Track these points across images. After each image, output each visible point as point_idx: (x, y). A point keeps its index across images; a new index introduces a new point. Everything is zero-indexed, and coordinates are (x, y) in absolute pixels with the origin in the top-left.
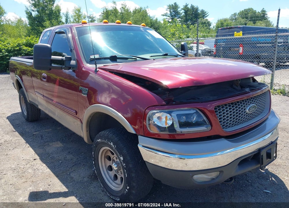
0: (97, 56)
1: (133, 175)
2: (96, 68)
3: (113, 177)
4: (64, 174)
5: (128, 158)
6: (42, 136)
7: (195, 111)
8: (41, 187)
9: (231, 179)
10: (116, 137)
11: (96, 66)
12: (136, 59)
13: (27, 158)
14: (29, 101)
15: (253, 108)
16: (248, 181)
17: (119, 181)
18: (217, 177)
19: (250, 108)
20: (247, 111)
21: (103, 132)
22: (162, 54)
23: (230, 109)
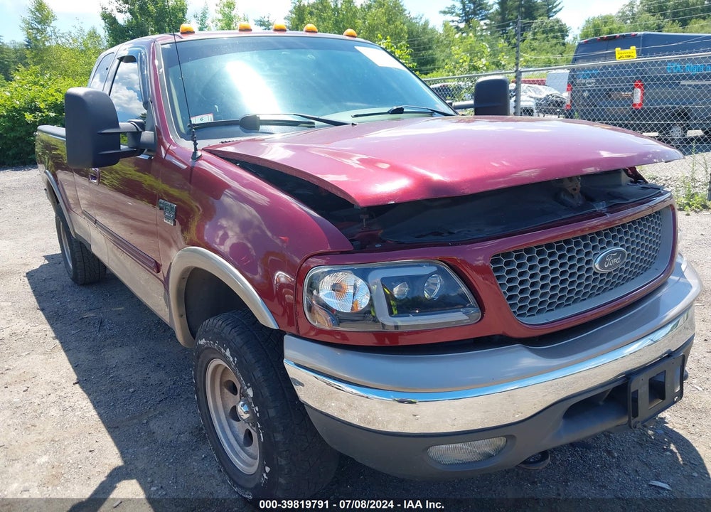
0: (208, 118)
1: (279, 437)
2: (196, 149)
3: (242, 436)
4: (135, 421)
5: (266, 392)
6: (101, 323)
7: (435, 269)
8: (69, 455)
9: (544, 455)
10: (238, 335)
11: (195, 144)
12: (313, 123)
13: (55, 380)
14: (75, 233)
15: (614, 257)
16: (609, 453)
17: (255, 448)
18: (500, 451)
19: (605, 257)
20: (596, 266)
21: (211, 320)
22: (386, 110)
23: (541, 261)
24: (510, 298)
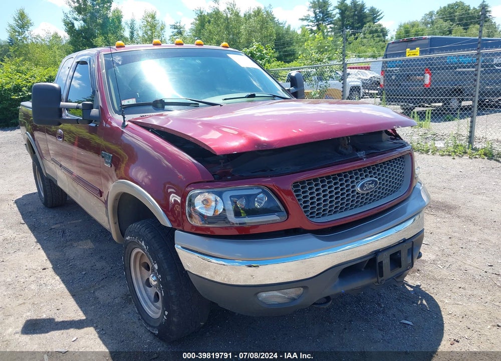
0: (132, 101)
1: (173, 293)
2: (124, 121)
3: (153, 296)
4: (86, 291)
5: (165, 266)
6: (64, 232)
7: (261, 190)
8: (44, 312)
10: (149, 233)
11: (124, 118)
12: (198, 104)
13: (33, 267)
14: (46, 173)
15: (370, 184)
19: (364, 184)
20: (358, 189)
21: (133, 224)
22: (244, 95)
23: (323, 186)
24: (305, 207)
